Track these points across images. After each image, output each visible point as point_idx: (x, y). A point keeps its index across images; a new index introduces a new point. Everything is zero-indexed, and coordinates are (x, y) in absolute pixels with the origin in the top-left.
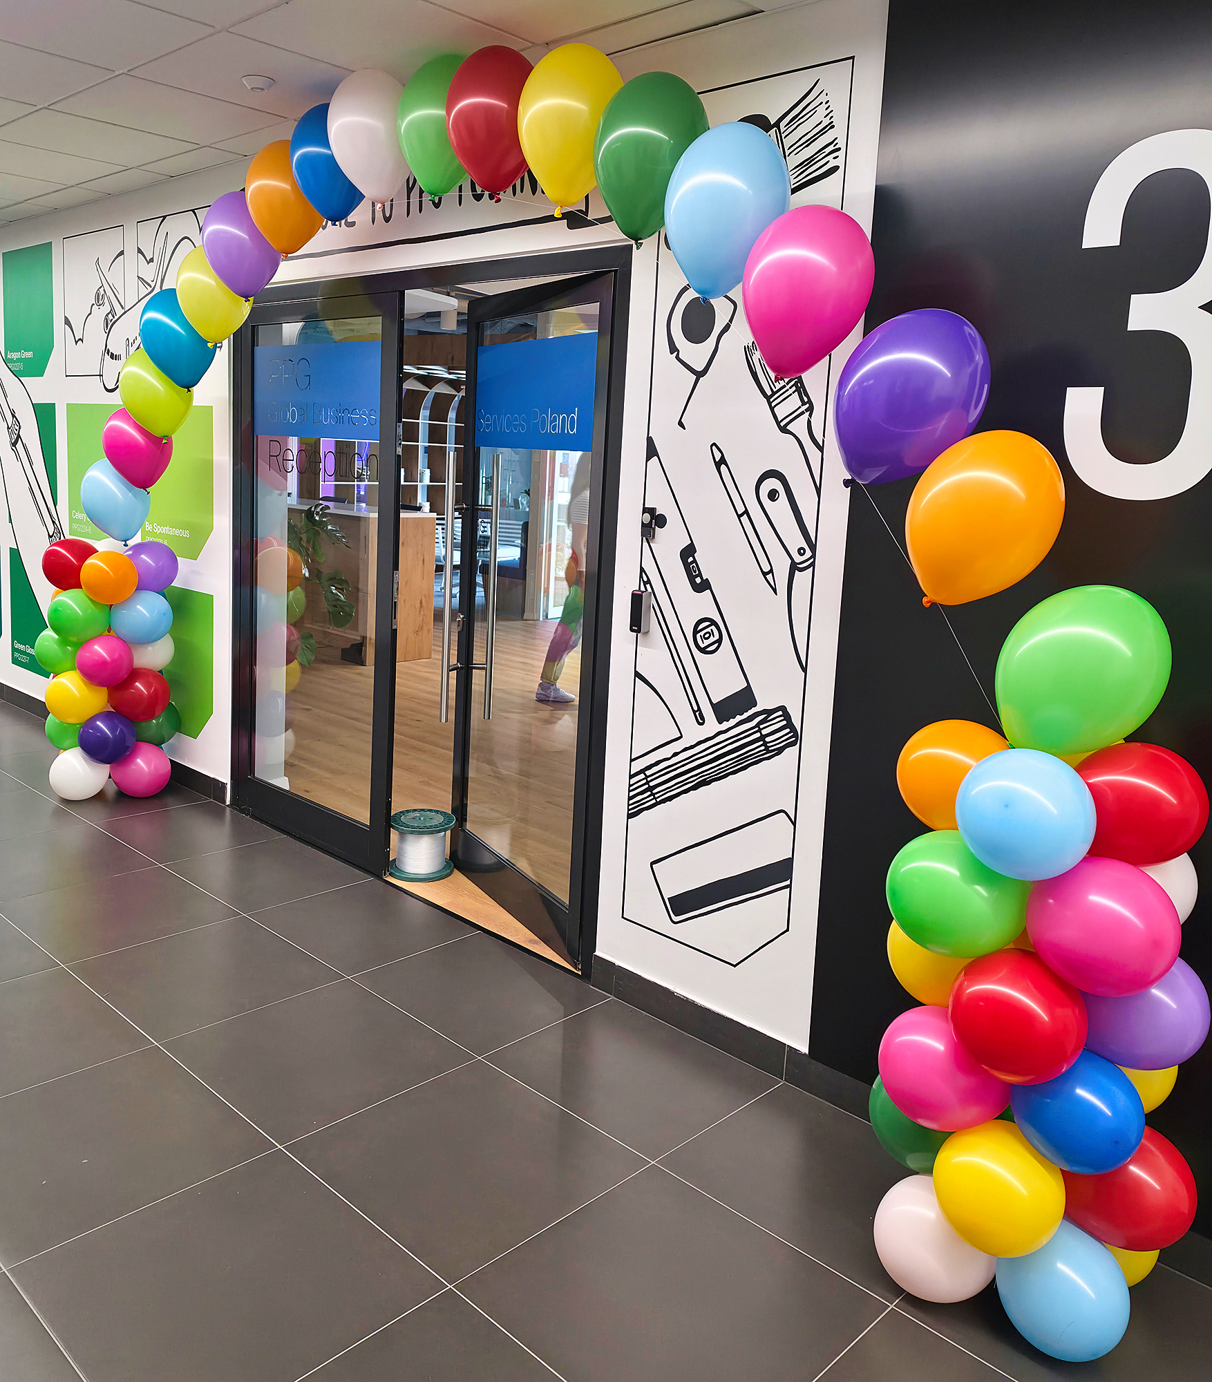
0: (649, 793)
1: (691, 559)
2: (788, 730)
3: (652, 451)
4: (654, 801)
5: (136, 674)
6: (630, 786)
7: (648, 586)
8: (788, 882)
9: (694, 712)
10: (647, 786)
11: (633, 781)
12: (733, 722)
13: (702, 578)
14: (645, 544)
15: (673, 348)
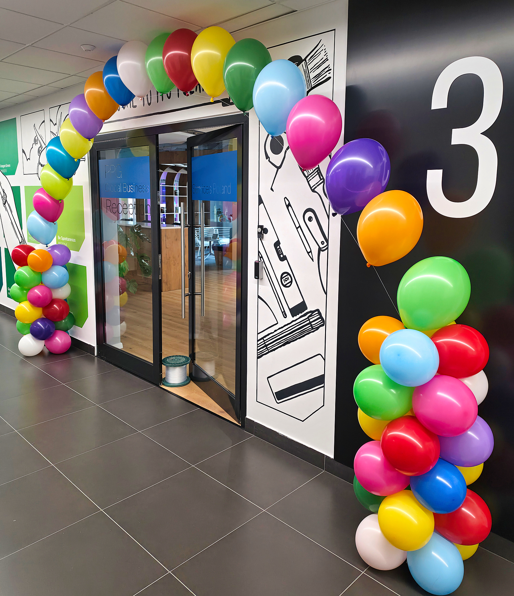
0: (265, 348)
1: (278, 247)
2: (320, 319)
3: (261, 201)
4: (267, 351)
5: (54, 301)
6: (258, 345)
7: (262, 259)
8: (323, 385)
9: (282, 312)
10: (264, 345)
11: (259, 342)
12: (298, 316)
13: (283, 255)
14: (260, 241)
15: (267, 157)
